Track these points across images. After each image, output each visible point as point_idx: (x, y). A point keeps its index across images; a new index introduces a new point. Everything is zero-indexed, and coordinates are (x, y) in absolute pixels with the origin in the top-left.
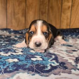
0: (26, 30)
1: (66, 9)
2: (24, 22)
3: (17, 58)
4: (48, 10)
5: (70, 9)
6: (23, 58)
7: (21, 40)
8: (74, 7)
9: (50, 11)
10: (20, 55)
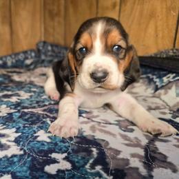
0: (13, 56)
1: (107, 8)
2: (8, 37)
3: (8, 173)
4: (66, 9)
5: (118, 8)
6: (25, 168)
7: (6, 93)
8: (125, 5)
9: (71, 10)
10: (16, 159)
